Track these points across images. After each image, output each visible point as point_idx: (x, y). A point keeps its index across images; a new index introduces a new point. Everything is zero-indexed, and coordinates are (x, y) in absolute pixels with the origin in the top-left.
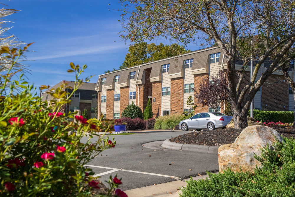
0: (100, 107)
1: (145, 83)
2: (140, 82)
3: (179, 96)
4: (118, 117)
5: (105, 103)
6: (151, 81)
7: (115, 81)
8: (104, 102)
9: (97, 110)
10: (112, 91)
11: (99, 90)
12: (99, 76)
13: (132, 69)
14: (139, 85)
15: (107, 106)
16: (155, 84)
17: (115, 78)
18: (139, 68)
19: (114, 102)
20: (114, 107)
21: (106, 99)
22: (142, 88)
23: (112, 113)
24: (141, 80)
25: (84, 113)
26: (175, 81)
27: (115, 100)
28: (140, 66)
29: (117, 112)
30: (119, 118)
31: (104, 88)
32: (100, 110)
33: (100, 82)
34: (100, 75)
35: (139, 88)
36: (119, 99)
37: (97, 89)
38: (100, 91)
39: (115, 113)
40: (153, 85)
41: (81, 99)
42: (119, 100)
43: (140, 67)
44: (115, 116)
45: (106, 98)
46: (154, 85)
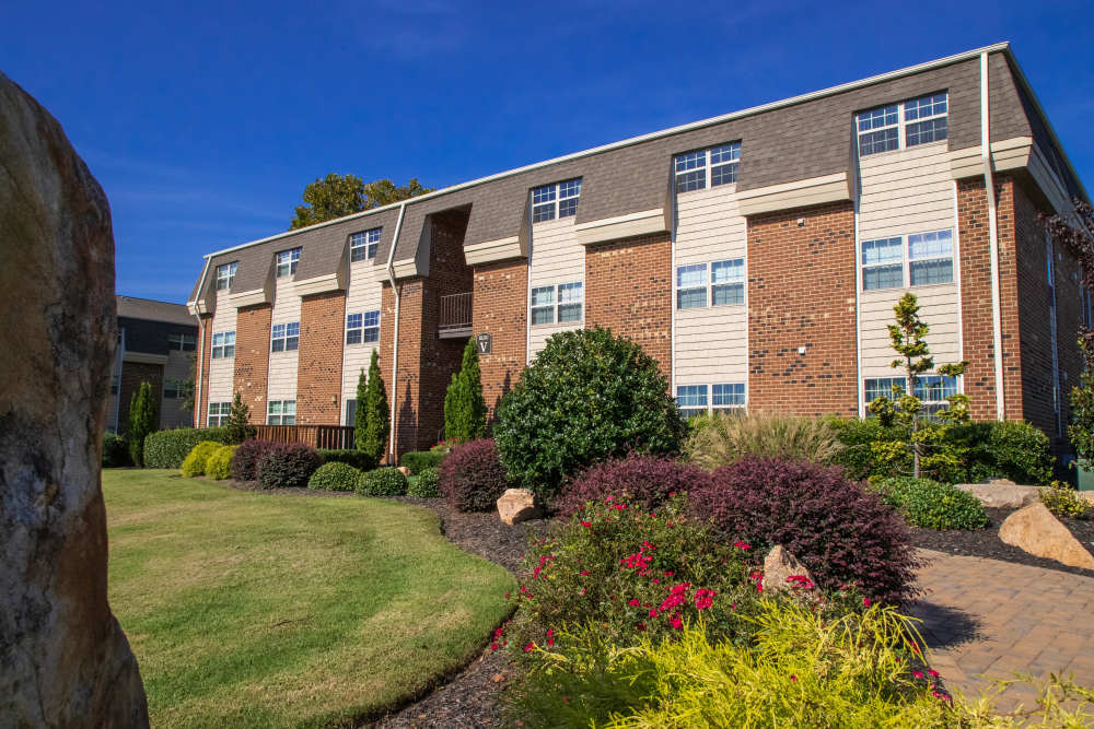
0: (206, 375)
1: (427, 274)
2: (407, 268)
3: (641, 322)
4: (285, 417)
5: (231, 360)
6: (470, 260)
7: (274, 273)
8: (226, 355)
9: (192, 385)
10: (265, 311)
11: (204, 311)
12: (205, 257)
13: (363, 220)
14: (400, 282)
15: (238, 373)
16: (492, 275)
17: (280, 261)
18: (402, 211)
19: (272, 355)
20: (270, 377)
21: (234, 343)
22: (416, 294)
23: (259, 398)
24: (412, 260)
25: (138, 395)
26: (615, 253)
27: (278, 346)
28: (403, 203)
29: (283, 398)
30: (288, 422)
31: (227, 303)
32: (205, 388)
33: (210, 278)
34: (210, 256)
35: (400, 295)
36: (292, 344)
37: (195, 307)
38: (209, 315)
39: (271, 398)
40: (479, 277)
41: (127, 349)
42: (295, 347)
43: (406, 205)
44: (271, 411)
45: (233, 341)
46: (481, 278)
